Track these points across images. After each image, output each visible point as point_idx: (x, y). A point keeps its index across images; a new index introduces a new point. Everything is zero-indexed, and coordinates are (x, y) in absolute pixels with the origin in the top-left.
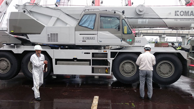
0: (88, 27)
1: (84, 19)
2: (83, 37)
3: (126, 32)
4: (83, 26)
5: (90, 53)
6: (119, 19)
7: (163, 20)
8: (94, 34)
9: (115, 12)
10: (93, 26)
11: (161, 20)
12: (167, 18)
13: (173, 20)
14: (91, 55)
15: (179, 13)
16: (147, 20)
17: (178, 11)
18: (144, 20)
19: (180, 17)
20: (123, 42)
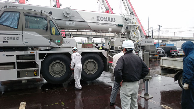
0: (10, 26)
1: (4, 17)
2: (4, 38)
3: (54, 33)
4: (3, 24)
5: (13, 56)
6: (47, 20)
7: (88, 23)
8: (18, 34)
9: (42, 13)
10: (17, 25)
11: (86, 23)
12: (91, 22)
13: (96, 24)
14: (15, 57)
15: (99, 18)
16: (74, 23)
17: (99, 17)
18: (72, 22)
19: (100, 22)
20: (51, 43)
